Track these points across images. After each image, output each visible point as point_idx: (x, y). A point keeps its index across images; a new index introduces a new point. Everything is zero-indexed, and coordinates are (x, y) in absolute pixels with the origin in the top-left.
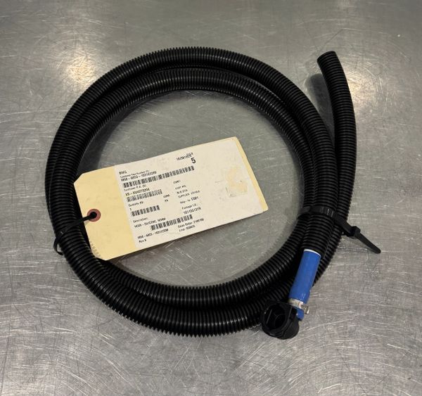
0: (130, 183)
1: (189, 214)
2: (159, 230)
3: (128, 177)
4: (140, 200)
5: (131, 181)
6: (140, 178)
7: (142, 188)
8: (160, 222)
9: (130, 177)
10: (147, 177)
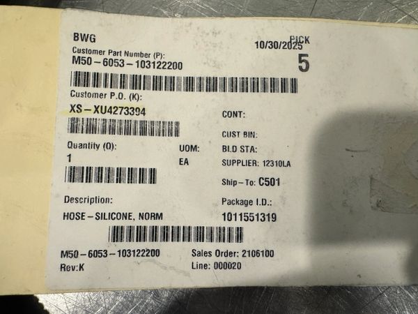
0: (96, 76)
1: (235, 224)
2: (135, 245)
3: (95, 57)
4: (108, 138)
5: (102, 70)
6: (131, 70)
7: (126, 102)
8: (143, 223)
9: (100, 58)
10: (152, 72)
